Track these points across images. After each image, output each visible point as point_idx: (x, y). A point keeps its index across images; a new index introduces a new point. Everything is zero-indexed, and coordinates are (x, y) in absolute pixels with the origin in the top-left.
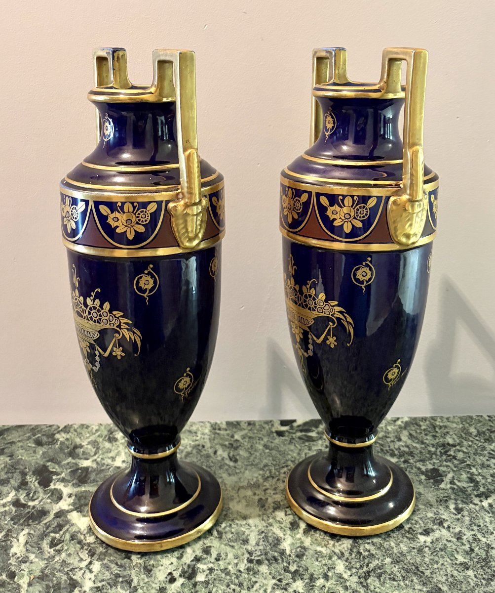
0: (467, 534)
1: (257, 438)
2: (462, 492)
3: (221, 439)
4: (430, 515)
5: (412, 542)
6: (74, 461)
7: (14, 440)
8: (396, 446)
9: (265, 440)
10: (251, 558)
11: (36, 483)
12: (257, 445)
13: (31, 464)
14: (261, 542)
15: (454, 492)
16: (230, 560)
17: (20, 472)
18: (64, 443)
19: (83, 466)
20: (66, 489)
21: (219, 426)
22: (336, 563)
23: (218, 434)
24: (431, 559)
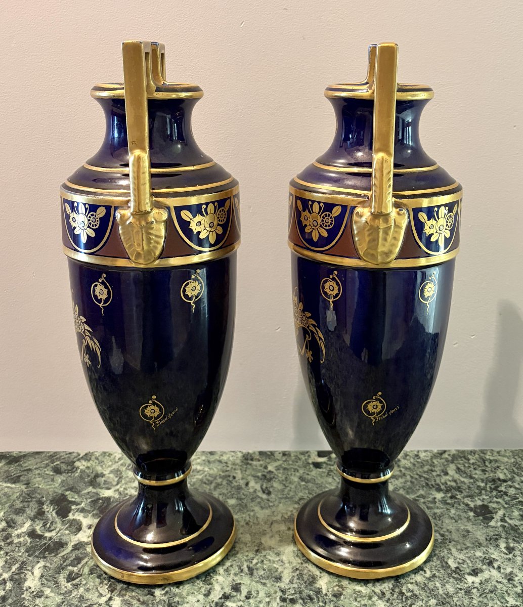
0: (519, 574)
1: (293, 470)
2: (514, 530)
3: (253, 469)
4: (479, 554)
5: (459, 583)
6: (94, 491)
7: (31, 467)
8: (443, 481)
9: (301, 471)
10: (284, 596)
11: (54, 514)
12: (292, 477)
13: (48, 493)
14: (295, 580)
15: (504, 530)
16: (261, 599)
17: (36, 501)
18: (84, 471)
19: (104, 496)
20: (86, 519)
21: (251, 456)
22: (376, 604)
23: (251, 464)
24: (480, 601)
